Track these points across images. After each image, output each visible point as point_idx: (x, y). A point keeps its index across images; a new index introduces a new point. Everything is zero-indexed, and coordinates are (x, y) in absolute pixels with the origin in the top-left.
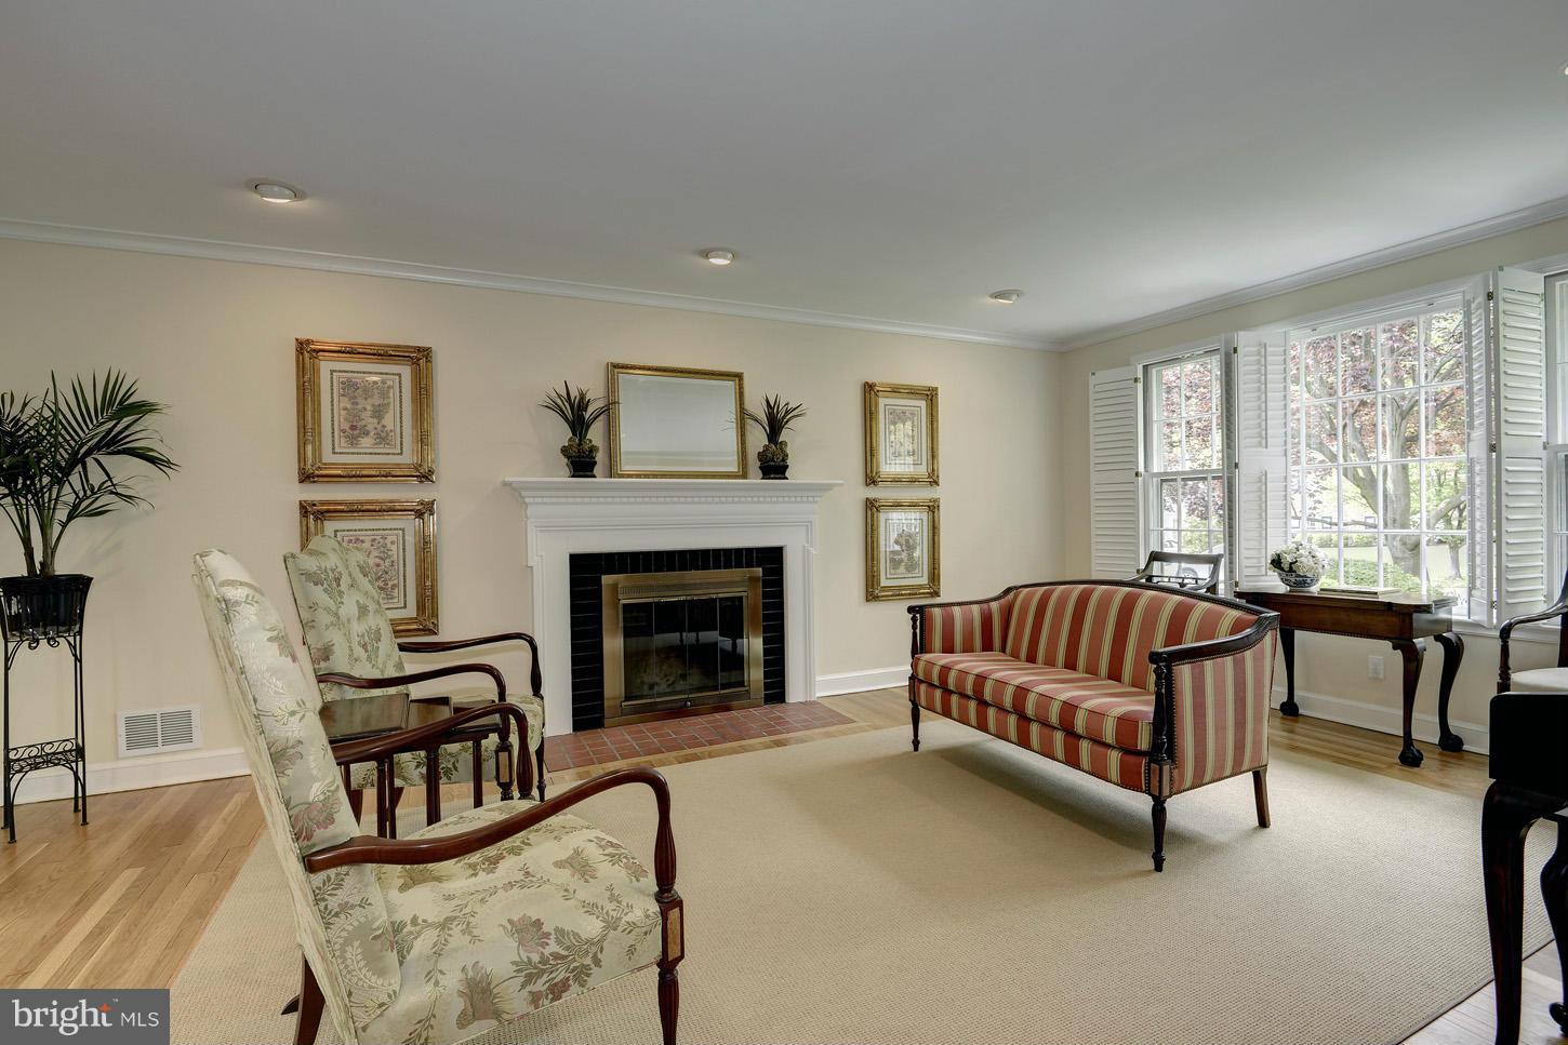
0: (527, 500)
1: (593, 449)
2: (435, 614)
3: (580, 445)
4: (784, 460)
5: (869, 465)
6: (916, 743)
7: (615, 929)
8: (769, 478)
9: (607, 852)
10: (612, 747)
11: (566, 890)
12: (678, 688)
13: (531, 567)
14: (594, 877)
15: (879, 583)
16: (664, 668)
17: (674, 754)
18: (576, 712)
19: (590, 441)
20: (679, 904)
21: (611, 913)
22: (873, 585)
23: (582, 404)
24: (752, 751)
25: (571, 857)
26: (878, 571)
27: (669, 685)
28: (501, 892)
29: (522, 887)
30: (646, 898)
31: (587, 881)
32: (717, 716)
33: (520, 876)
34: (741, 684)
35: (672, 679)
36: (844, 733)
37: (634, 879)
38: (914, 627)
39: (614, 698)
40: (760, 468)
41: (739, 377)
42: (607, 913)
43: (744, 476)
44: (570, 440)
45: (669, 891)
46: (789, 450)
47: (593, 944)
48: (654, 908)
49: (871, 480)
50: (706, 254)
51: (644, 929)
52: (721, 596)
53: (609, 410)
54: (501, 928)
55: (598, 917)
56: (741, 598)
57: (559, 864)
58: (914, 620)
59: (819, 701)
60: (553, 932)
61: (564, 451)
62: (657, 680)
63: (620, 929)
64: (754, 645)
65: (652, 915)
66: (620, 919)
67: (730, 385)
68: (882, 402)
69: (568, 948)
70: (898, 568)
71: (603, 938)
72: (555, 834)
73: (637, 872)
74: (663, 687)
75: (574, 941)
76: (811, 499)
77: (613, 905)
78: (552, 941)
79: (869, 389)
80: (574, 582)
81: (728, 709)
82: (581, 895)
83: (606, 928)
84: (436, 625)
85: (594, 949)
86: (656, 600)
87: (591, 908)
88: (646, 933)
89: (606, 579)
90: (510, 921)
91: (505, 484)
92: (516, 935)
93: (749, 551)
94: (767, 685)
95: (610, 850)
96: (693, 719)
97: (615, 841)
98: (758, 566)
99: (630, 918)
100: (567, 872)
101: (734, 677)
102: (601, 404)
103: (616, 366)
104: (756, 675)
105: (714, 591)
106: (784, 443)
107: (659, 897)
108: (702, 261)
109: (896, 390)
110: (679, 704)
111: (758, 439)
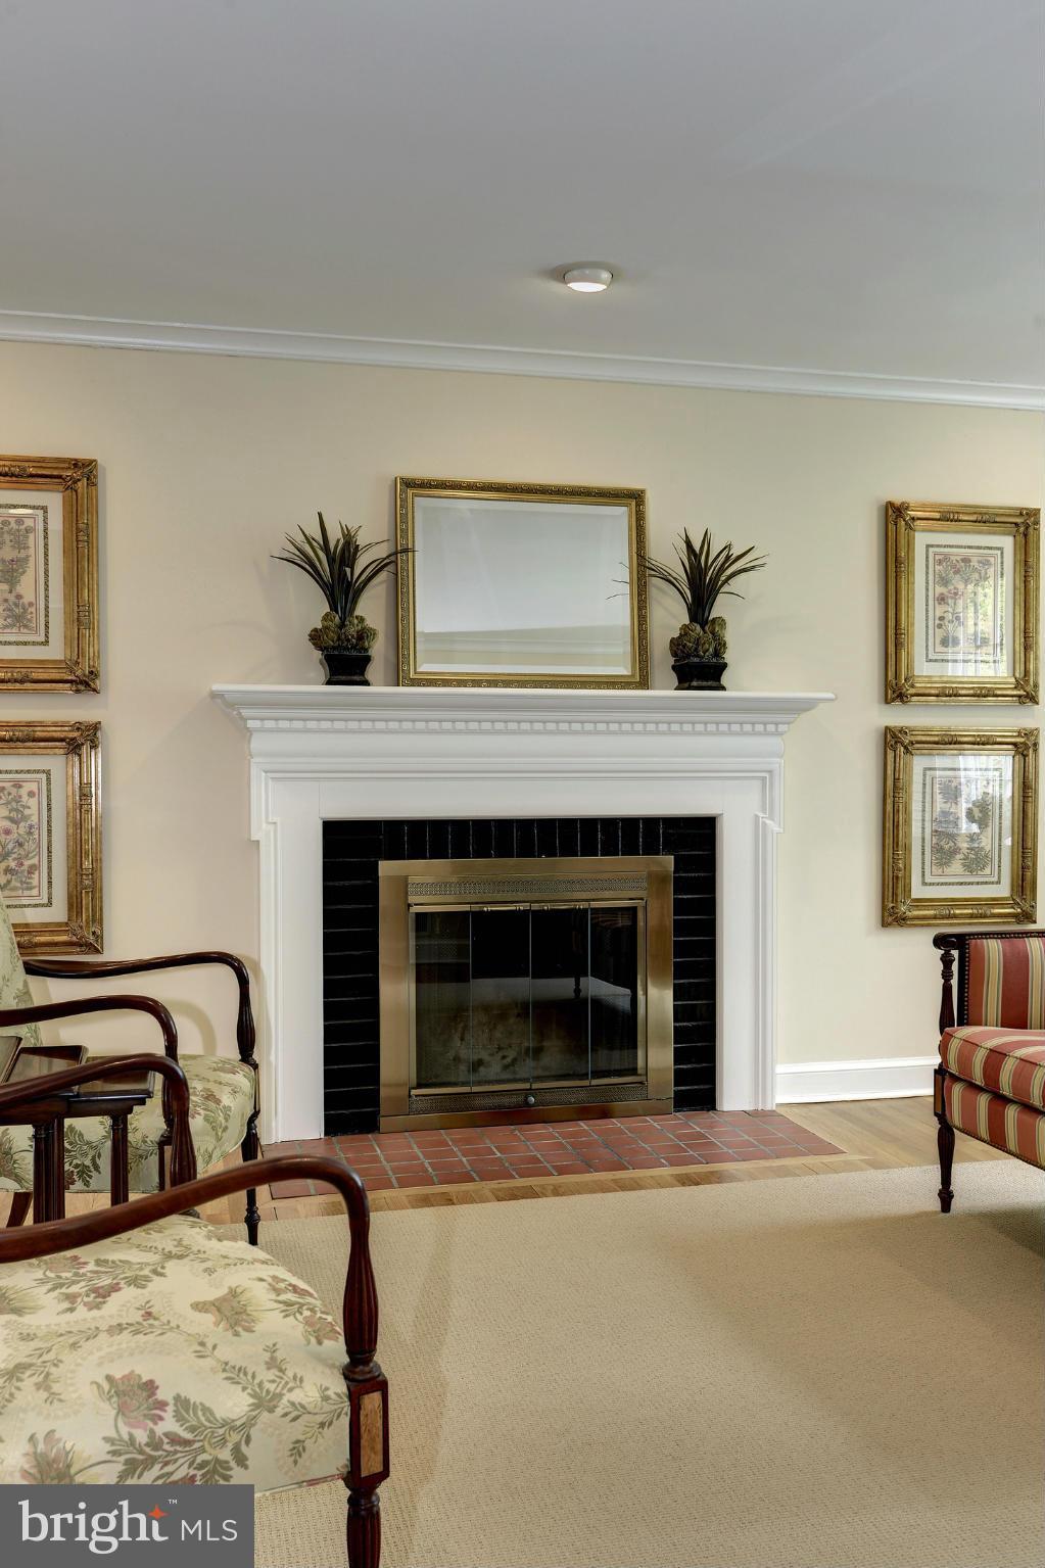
0: (251, 724)
1: (365, 635)
2: (97, 918)
3: (342, 625)
4: (718, 653)
5: (892, 662)
6: (946, 1197)
7: (271, 1410)
8: (689, 688)
9: (283, 1297)
10: (387, 1166)
11: (202, 1344)
12: (522, 1074)
13: (258, 841)
14: (249, 1330)
15: (908, 890)
16: (498, 1034)
17: (494, 1184)
18: (330, 1101)
19: (361, 620)
20: (382, 1386)
21: (267, 1385)
22: (895, 894)
23: (347, 552)
24: (634, 1189)
25: (223, 1299)
26: (907, 868)
27: (506, 1067)
28: (103, 1336)
29: (137, 1332)
30: (327, 1371)
31: (236, 1334)
32: (583, 1125)
33: (137, 1317)
34: (633, 1071)
35: (511, 1054)
36: (813, 1171)
37: (313, 1340)
38: (946, 975)
39: (398, 1085)
40: (674, 668)
41: (635, 498)
42: (260, 1385)
43: (644, 683)
44: (326, 618)
45: (368, 1360)
46: (730, 636)
47: (233, 1429)
48: (339, 1386)
49: (895, 691)
50: (562, 274)
51: (320, 1419)
52: (595, 905)
53: (397, 562)
54: (95, 1386)
55: (244, 1389)
56: (634, 910)
57: (199, 1307)
58: (946, 961)
59: (782, 1111)
60: (172, 1402)
61: (316, 637)
62: (484, 1055)
63: (279, 1411)
64: (658, 1000)
65: (333, 1396)
66: (281, 1395)
67: (621, 514)
68: (921, 540)
69: (192, 1429)
70: (947, 864)
71: (250, 1422)
72: (208, 1264)
73: (320, 1335)
74: (494, 1069)
75: (203, 1419)
76: (771, 728)
77: (272, 1374)
78: (169, 1414)
79: (895, 517)
80: (330, 871)
81: (605, 1114)
82: (225, 1352)
83: (256, 1406)
84: (99, 937)
85: (235, 1437)
86: (476, 908)
87: (235, 1374)
88: (322, 1425)
89: (387, 868)
90: (109, 1378)
91: (214, 695)
92: (115, 1399)
93: (651, 822)
94: (680, 1077)
95: (290, 1296)
96: (540, 1129)
97: (302, 1285)
98: (668, 850)
99: (297, 1396)
100: (208, 1319)
101: (617, 1059)
102: (382, 552)
103: (409, 484)
104: (659, 1057)
105: (585, 895)
106: (721, 622)
107: (348, 1374)
108: (556, 287)
109: (949, 517)
110: (514, 1100)
111: (670, 614)
